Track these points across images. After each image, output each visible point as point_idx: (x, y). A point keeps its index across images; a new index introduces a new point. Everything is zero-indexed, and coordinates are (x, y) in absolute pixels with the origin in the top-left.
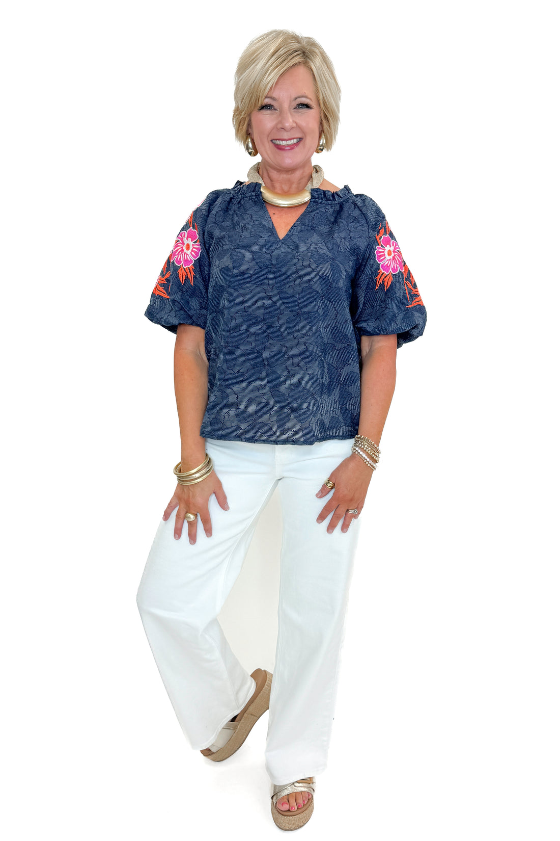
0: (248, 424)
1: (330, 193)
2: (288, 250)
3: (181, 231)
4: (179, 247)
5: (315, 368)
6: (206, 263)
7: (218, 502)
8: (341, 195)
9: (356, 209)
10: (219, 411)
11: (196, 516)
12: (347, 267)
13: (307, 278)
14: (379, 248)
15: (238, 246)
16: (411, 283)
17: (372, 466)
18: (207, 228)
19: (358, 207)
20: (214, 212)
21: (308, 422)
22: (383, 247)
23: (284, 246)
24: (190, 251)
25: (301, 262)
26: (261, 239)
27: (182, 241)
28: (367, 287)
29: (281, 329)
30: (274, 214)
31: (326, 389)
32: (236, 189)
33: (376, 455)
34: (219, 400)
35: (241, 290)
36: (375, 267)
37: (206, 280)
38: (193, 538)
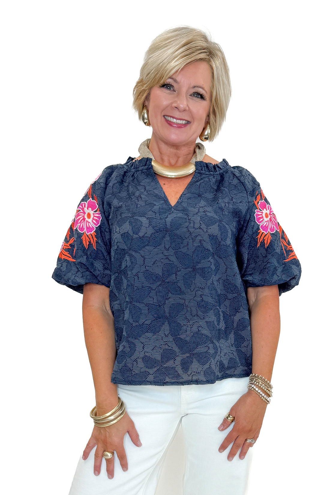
0: (156, 369)
1: (212, 166)
2: (180, 215)
3: (81, 202)
4: (81, 216)
5: (211, 317)
6: (107, 230)
7: (131, 439)
8: (221, 167)
9: (235, 179)
10: (128, 360)
11: (113, 453)
12: (232, 227)
13: (199, 238)
14: (257, 212)
15: (135, 213)
16: (285, 241)
17: (266, 400)
18: (106, 199)
19: (237, 177)
20: (111, 184)
21: (208, 364)
22: (261, 210)
23: (176, 211)
24: (91, 219)
25: (192, 225)
26: (155, 207)
27: (83, 210)
28: (249, 246)
29: (179, 284)
30: (164, 184)
31: (222, 334)
32: (128, 164)
33: (269, 391)
34: (127, 349)
35: (141, 252)
36: (255, 228)
37: (108, 244)
38: (111, 473)
